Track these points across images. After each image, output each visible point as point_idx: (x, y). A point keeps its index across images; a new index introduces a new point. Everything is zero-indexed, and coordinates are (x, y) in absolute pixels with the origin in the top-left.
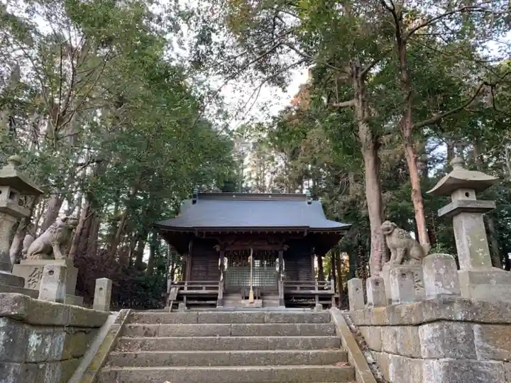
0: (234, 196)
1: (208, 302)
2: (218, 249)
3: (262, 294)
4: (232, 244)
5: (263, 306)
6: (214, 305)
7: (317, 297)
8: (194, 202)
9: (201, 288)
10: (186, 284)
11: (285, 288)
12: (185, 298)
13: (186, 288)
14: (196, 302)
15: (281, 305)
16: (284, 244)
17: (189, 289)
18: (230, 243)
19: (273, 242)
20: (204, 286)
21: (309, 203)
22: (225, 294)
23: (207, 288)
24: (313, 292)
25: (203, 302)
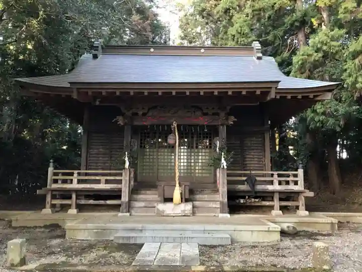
0: (152, 50)
1: (109, 202)
2: (121, 123)
3: (192, 192)
4: (144, 114)
5: (194, 213)
6: (117, 207)
7: (276, 197)
8: (95, 57)
9: (98, 182)
10: (75, 175)
11: (229, 182)
12: (74, 196)
13: (75, 181)
14: (91, 202)
15: (222, 212)
16: (229, 114)
17: (79, 182)
18: (141, 113)
19: (210, 112)
20: (103, 179)
21: (259, 58)
22: (134, 191)
23: (107, 182)
24: (270, 188)
25: (102, 202)
